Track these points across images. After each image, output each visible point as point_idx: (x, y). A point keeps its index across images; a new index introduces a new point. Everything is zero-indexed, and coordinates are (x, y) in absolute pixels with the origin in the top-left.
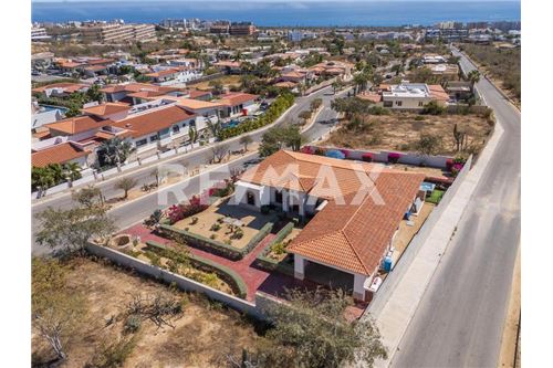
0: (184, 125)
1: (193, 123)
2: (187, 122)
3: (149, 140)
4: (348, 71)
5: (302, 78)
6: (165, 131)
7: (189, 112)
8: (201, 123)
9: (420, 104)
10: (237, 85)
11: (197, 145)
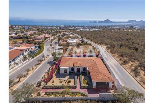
0: (21, 55)
1: (23, 54)
2: (21, 54)
3: (12, 61)
4: (50, 37)
5: (42, 39)
6: (16, 58)
7: (21, 51)
8: (25, 53)
9: (76, 43)
10: (21, 42)
11: (27, 60)
